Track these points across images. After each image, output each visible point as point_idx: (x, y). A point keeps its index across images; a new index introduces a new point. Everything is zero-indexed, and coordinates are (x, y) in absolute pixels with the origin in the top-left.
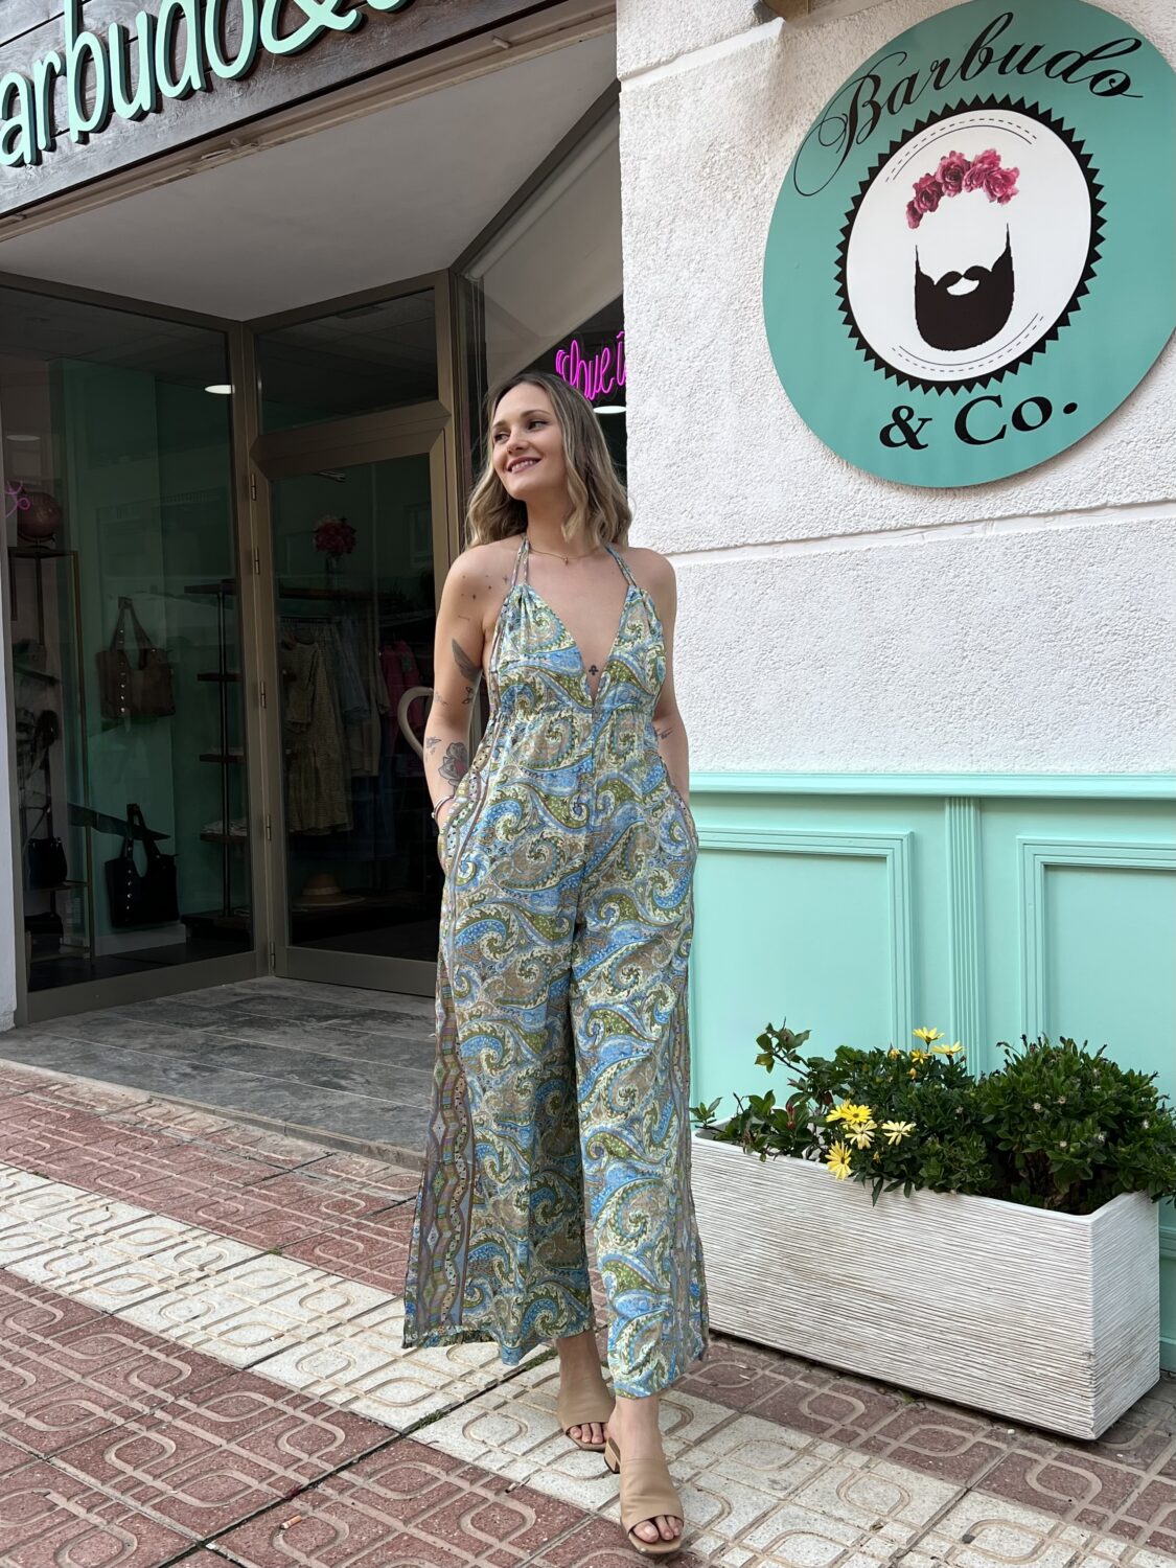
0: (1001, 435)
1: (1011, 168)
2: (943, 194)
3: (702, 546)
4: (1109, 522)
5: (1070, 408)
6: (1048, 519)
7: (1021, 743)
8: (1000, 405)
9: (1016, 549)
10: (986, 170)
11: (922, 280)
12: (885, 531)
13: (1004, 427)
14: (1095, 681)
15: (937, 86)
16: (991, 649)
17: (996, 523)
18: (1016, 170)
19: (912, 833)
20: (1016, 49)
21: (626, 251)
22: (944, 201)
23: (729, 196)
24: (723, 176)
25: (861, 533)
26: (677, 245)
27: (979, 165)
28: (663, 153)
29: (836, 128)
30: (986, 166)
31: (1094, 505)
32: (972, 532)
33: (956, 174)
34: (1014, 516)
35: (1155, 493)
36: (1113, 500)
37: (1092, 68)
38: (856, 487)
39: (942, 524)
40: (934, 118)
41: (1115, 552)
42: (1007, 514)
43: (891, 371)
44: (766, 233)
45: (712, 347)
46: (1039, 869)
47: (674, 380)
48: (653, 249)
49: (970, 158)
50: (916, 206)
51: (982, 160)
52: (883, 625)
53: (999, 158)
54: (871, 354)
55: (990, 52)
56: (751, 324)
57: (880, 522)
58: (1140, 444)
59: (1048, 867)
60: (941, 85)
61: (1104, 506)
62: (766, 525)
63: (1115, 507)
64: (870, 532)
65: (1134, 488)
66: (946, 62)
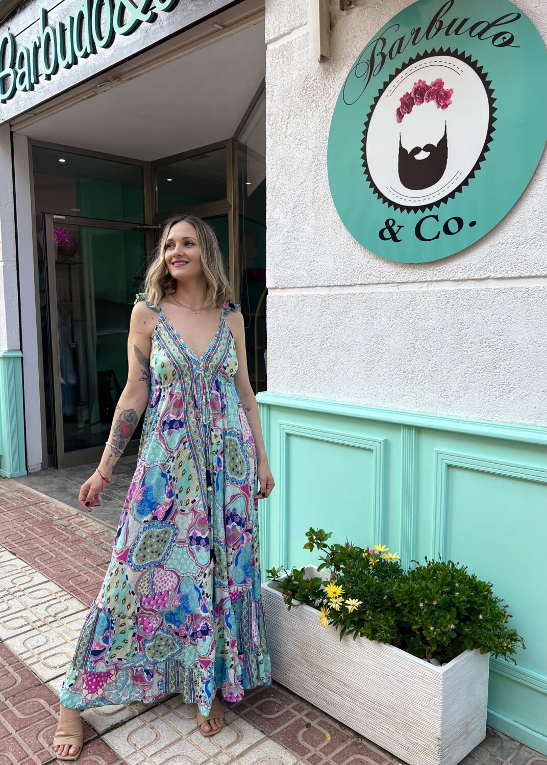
0: (437, 237)
1: (449, 89)
2: (414, 104)
3: (298, 285)
4: (489, 287)
5: (473, 224)
6: (459, 283)
7: (440, 399)
8: (438, 221)
9: (443, 298)
10: (436, 91)
11: (402, 151)
12: (380, 284)
13: (439, 232)
14: (478, 371)
15: (414, 43)
16: (429, 349)
17: (433, 283)
18: (451, 90)
19: (386, 440)
20: (455, 20)
21: (267, 134)
22: (415, 107)
23: (314, 105)
24: (311, 94)
25: (369, 284)
26: (290, 130)
27: (433, 87)
28: (285, 83)
29: (364, 67)
30: (436, 88)
31: (483, 277)
32: (422, 287)
33: (421, 93)
34: (442, 280)
35: (514, 273)
36: (493, 275)
37: (494, 31)
38: (368, 260)
39: (407, 282)
40: (412, 61)
41: (492, 303)
42: (439, 279)
43: (385, 200)
44: (330, 124)
45: (304, 184)
46: (444, 467)
47: (287, 200)
48: (279, 132)
49: (428, 83)
50: (401, 110)
51: (434, 85)
52: (377, 332)
53: (443, 84)
54: (376, 190)
55: (441, 23)
56: (322, 172)
57: (378, 279)
58: (508, 245)
59: (448, 466)
60: (416, 42)
61: (488, 278)
62: (326, 277)
63: (493, 279)
64: (373, 284)
65: (504, 269)
66: (419, 29)
